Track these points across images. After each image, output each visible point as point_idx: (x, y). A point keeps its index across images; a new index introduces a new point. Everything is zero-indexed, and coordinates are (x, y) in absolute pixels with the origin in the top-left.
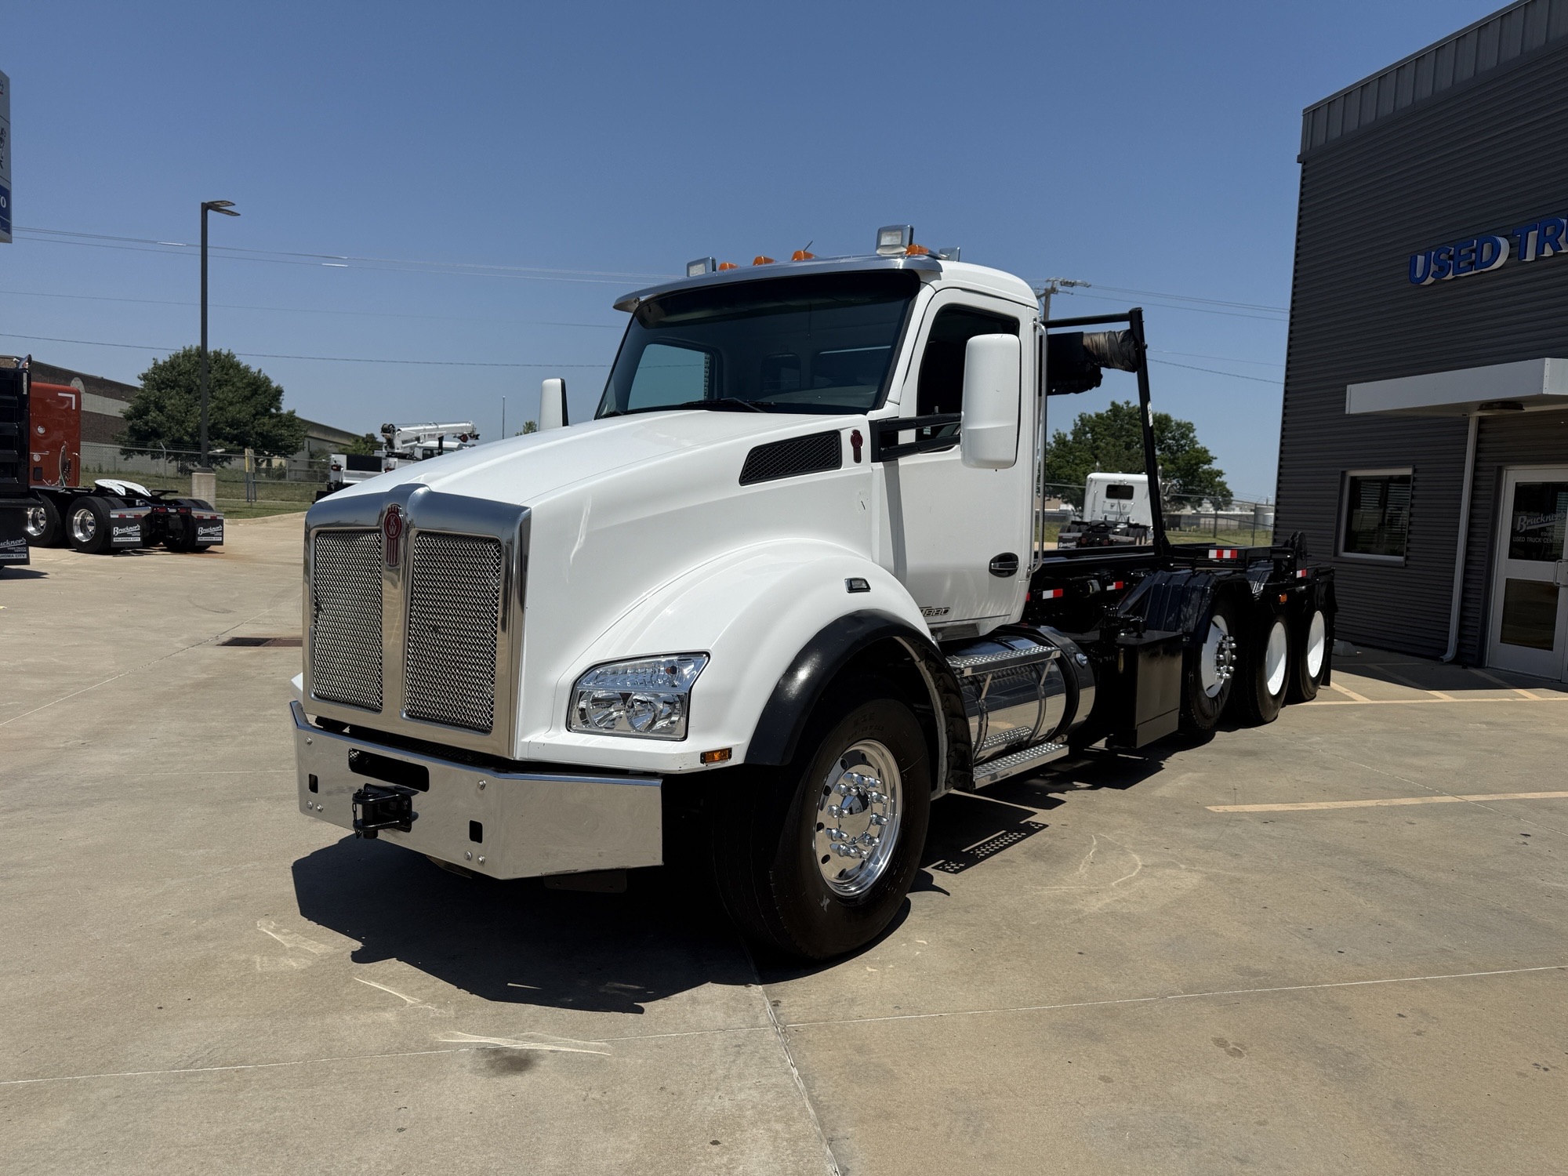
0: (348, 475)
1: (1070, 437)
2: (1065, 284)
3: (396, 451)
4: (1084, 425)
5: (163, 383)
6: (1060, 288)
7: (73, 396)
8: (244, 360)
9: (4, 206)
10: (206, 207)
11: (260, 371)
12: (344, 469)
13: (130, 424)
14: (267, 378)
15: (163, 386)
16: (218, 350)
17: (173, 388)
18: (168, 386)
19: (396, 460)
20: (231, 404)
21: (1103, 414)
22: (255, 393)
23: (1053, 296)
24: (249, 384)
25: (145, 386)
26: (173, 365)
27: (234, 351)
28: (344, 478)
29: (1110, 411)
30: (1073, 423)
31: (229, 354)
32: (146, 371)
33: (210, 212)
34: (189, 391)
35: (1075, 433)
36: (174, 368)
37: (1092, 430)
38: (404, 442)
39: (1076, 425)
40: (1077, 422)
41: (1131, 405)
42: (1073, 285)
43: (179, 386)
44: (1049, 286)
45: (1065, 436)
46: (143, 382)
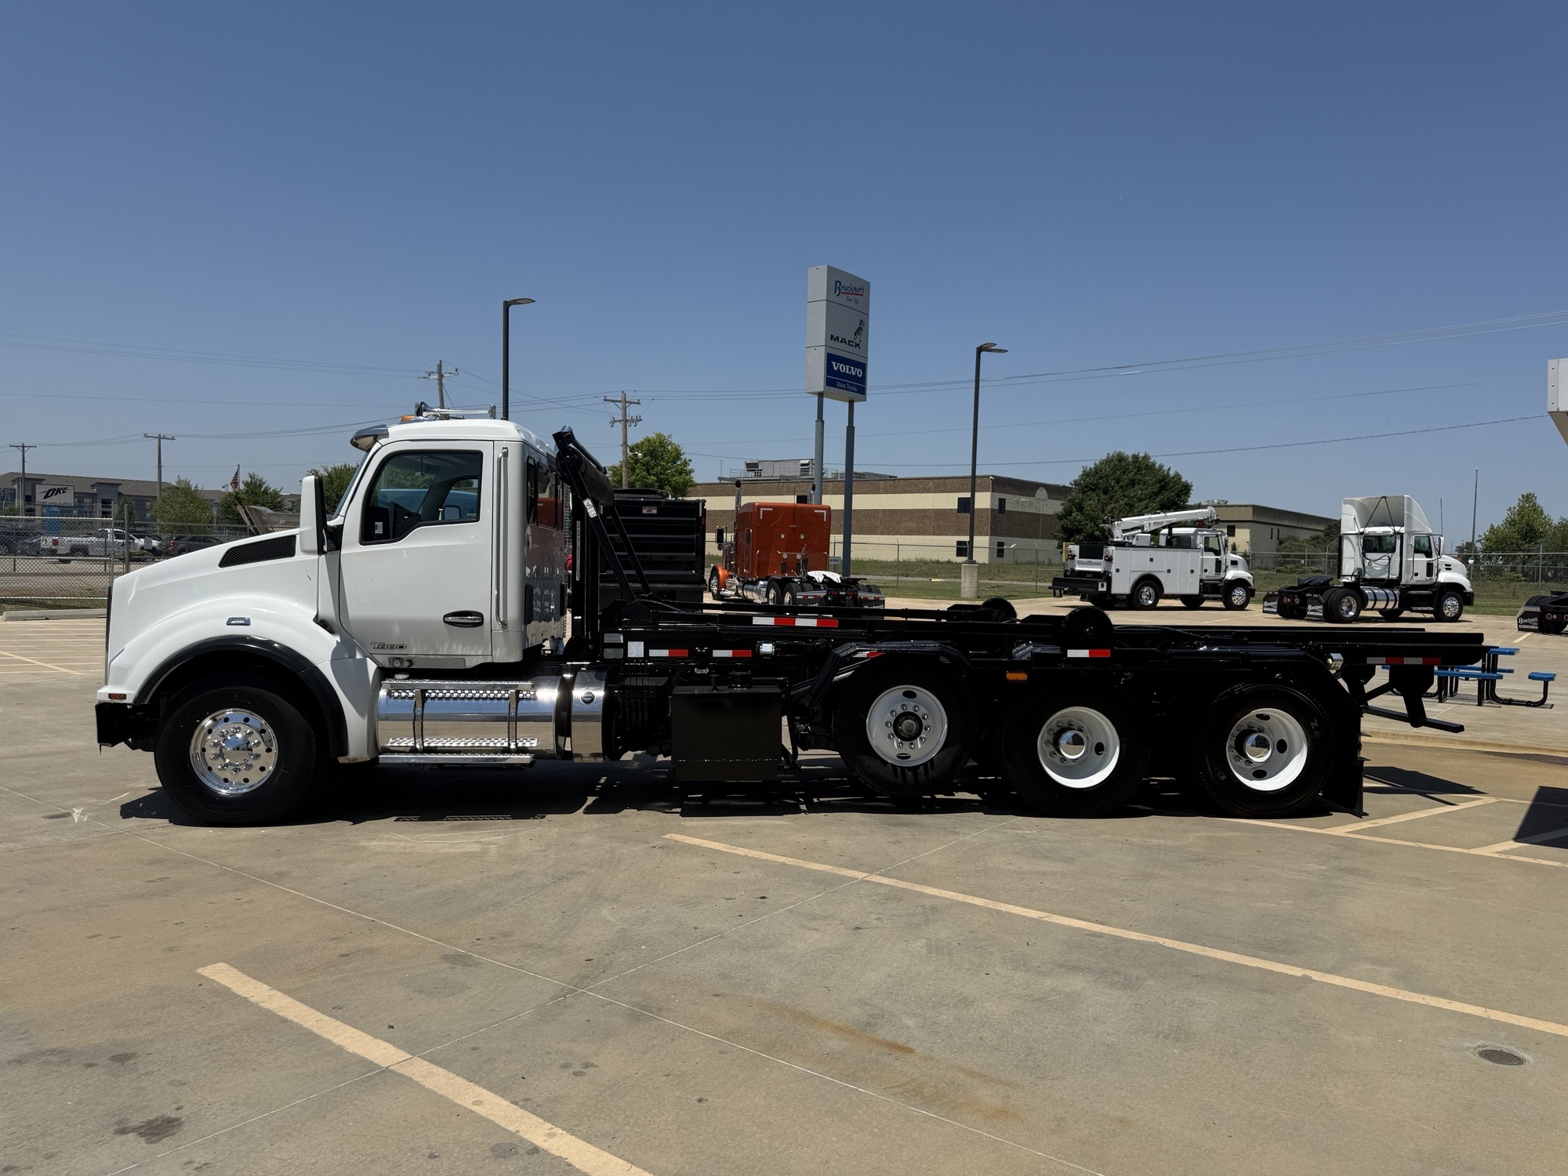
0: (1080, 563)
3: (1115, 540)
5: (1087, 486)
7: (825, 512)
8: (1157, 460)
9: (861, 376)
12: (1077, 558)
13: (1062, 523)
15: (1086, 489)
16: (1136, 454)
17: (1094, 490)
18: (1091, 489)
19: (1113, 548)
20: (1140, 500)
22: (1163, 488)
24: (1159, 481)
25: (1077, 488)
26: (1097, 471)
27: (1150, 454)
28: (1077, 565)
31: (1145, 457)
32: (1077, 478)
34: (1105, 493)
36: (1097, 473)
38: (1124, 531)
43: (1099, 489)
46: (1075, 486)
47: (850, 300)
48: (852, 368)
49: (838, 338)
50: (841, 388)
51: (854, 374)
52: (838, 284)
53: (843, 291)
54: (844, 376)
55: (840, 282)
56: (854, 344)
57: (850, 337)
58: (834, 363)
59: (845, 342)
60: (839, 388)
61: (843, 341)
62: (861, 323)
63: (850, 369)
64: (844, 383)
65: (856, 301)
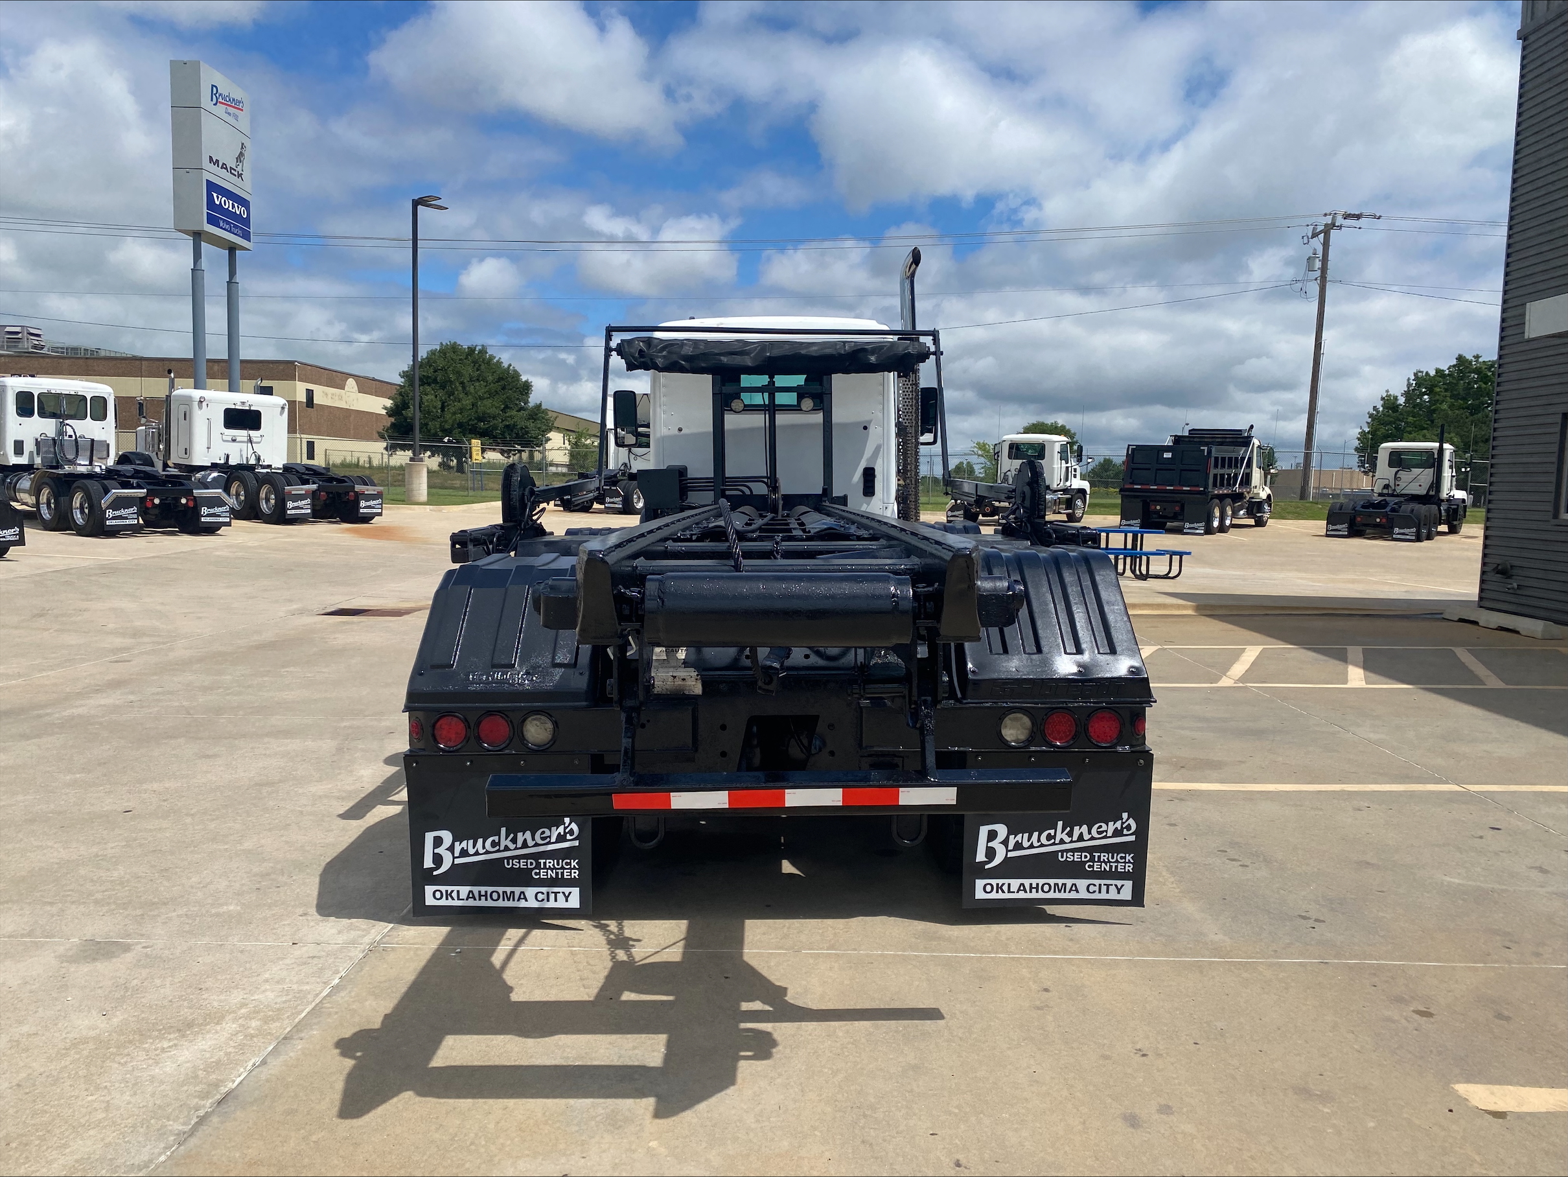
1: (1401, 400)
2: (1347, 216)
4: (1419, 385)
6: (1340, 221)
8: (496, 354)
9: (245, 216)
10: (416, 203)
11: (510, 365)
14: (515, 371)
16: (472, 344)
17: (429, 384)
18: (425, 382)
20: (482, 399)
21: (1443, 371)
22: (505, 387)
23: (1334, 233)
24: (500, 379)
25: (405, 383)
26: (430, 361)
29: (1454, 366)
30: (1406, 383)
31: (482, 349)
33: (420, 207)
34: (443, 387)
35: (1407, 394)
36: (430, 365)
37: (1430, 391)
39: (1409, 385)
40: (1411, 381)
41: (1481, 360)
42: (1358, 217)
43: (434, 382)
44: (1329, 220)
45: (1396, 398)
46: (403, 380)
47: (229, 114)
48: (236, 205)
49: (217, 161)
50: (224, 229)
51: (238, 213)
52: (214, 88)
53: (220, 100)
54: (226, 212)
55: (216, 87)
56: (236, 173)
57: (231, 163)
58: (215, 195)
59: (226, 168)
60: (221, 228)
61: (224, 167)
62: (242, 148)
63: (233, 206)
64: (228, 223)
65: (236, 117)
